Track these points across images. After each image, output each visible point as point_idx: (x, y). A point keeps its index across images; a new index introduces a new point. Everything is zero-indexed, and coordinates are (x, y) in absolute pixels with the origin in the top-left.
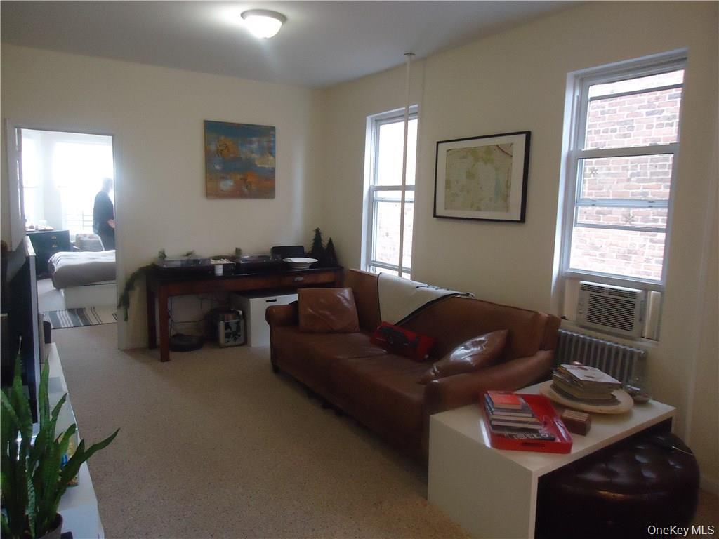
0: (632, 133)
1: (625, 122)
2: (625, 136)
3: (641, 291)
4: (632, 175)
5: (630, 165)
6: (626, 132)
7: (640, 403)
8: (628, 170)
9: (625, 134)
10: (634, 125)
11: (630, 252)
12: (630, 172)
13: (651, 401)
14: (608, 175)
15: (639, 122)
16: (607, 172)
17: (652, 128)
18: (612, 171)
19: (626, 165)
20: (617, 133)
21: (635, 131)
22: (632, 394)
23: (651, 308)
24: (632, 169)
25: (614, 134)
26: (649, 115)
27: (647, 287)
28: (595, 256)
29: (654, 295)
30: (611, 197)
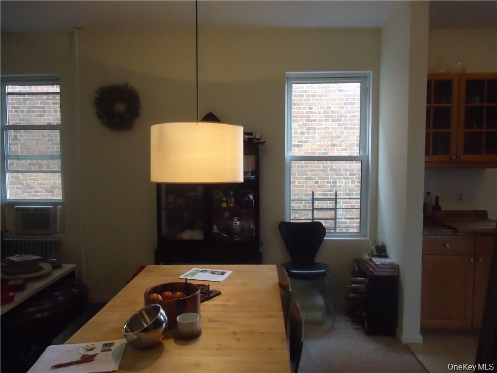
0: (45, 115)
1: (40, 107)
2: (41, 116)
3: (52, 206)
4: (49, 140)
5: (46, 135)
6: (41, 114)
7: (56, 266)
8: (45, 137)
9: (41, 115)
10: (46, 109)
11: (54, 188)
12: (47, 139)
13: (63, 265)
14: (33, 140)
15: (49, 108)
16: (32, 138)
17: (57, 112)
18: (35, 138)
19: (43, 134)
20: (36, 113)
21: (47, 113)
22: (52, 263)
23: (59, 214)
24: (48, 137)
25: (34, 114)
26: (55, 104)
27: (55, 204)
28: (31, 193)
29: (60, 207)
30: (37, 154)
